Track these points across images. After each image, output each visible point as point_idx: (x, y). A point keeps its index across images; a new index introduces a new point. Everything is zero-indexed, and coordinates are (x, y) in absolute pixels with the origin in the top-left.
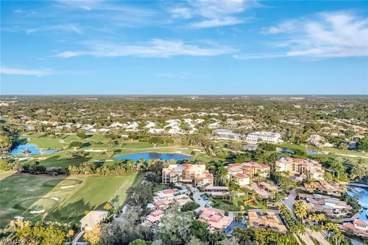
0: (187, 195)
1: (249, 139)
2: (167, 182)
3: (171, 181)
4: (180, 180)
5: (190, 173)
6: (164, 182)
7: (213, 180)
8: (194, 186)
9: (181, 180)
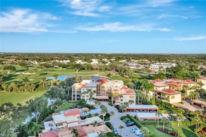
0: (101, 117)
1: (152, 67)
2: (77, 99)
3: (82, 98)
4: (93, 96)
5: (106, 89)
6: (74, 99)
7: (135, 96)
8: (111, 105)
9: (95, 96)
